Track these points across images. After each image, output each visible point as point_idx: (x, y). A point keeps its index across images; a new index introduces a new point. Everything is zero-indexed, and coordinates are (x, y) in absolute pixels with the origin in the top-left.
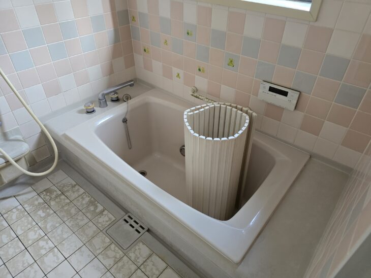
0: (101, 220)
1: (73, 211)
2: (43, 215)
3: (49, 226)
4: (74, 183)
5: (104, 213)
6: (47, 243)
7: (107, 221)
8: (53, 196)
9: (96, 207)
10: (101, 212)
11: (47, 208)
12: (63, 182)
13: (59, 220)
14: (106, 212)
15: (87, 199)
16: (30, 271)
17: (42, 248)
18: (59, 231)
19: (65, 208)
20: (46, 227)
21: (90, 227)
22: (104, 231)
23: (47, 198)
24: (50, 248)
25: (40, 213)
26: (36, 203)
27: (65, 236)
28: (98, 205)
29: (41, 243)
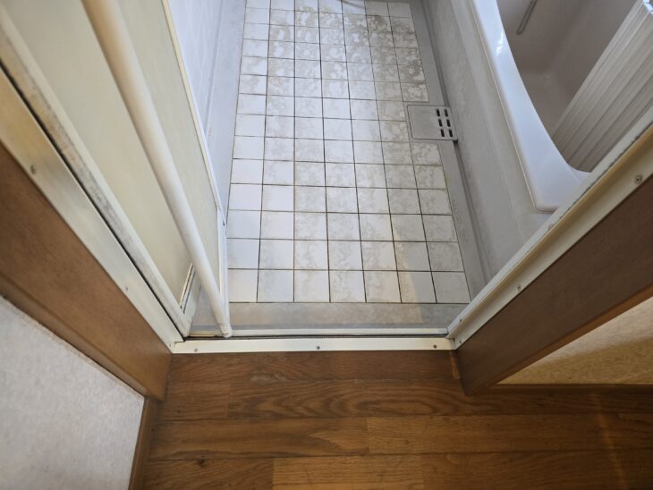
0: (412, 90)
1: (389, 59)
2: (357, 40)
3: (355, 55)
4: (413, 29)
5: (421, 86)
6: (342, 71)
7: (417, 97)
8: (380, 28)
9: (417, 73)
10: (418, 83)
11: (365, 37)
12: (401, 20)
13: (369, 57)
14: (423, 86)
15: (414, 58)
16: (311, 83)
17: (335, 71)
18: (361, 69)
19: (384, 50)
20: (351, 55)
21: (394, 88)
22: (406, 104)
23: (373, 25)
24: (342, 77)
25: (356, 36)
26: (358, 23)
27: (364, 78)
28: (421, 72)
29: (337, 67)
